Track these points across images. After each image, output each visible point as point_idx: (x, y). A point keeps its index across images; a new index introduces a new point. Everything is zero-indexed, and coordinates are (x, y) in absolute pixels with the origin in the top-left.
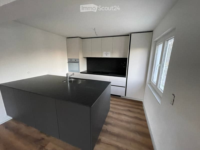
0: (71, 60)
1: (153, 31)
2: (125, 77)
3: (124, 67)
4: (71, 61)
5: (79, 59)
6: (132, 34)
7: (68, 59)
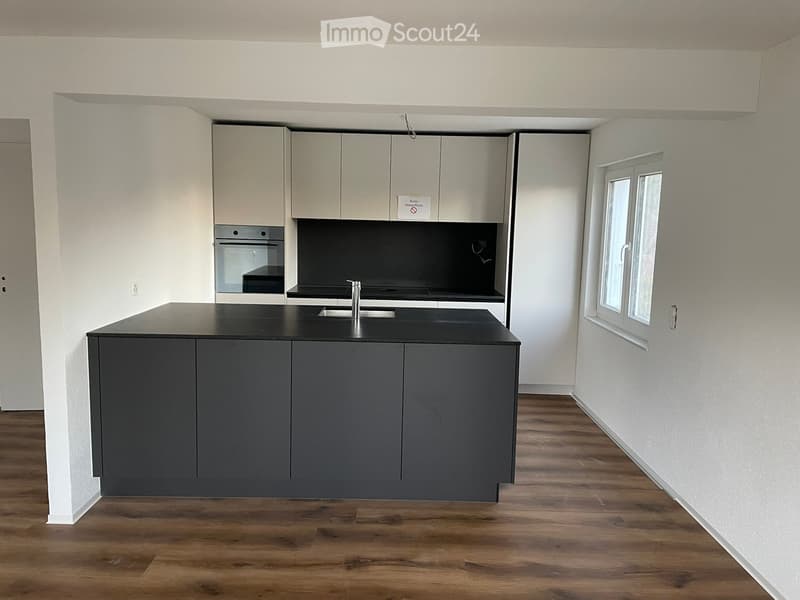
0: (236, 233)
1: (592, 132)
2: (503, 301)
3: (484, 262)
4: (236, 237)
5: (283, 228)
6: (521, 134)
7: (217, 228)
